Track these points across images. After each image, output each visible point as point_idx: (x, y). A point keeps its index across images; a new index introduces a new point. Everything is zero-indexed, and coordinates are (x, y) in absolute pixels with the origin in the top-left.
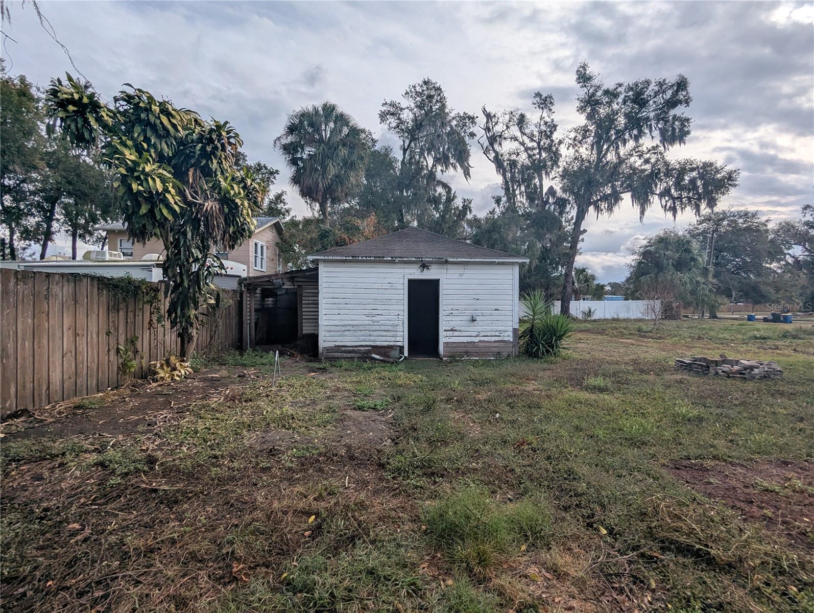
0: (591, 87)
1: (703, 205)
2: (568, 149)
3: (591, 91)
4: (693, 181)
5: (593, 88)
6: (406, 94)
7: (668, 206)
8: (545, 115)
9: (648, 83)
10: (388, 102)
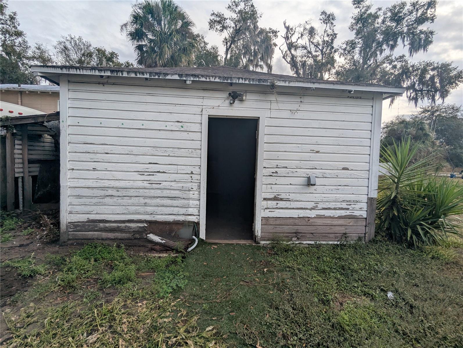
0: (363, 7)
1: (437, 96)
2: (340, 57)
3: (363, 11)
4: (432, 78)
5: (364, 9)
6: (228, 8)
7: (412, 97)
8: (328, 29)
9: (403, 4)
10: (216, 13)
